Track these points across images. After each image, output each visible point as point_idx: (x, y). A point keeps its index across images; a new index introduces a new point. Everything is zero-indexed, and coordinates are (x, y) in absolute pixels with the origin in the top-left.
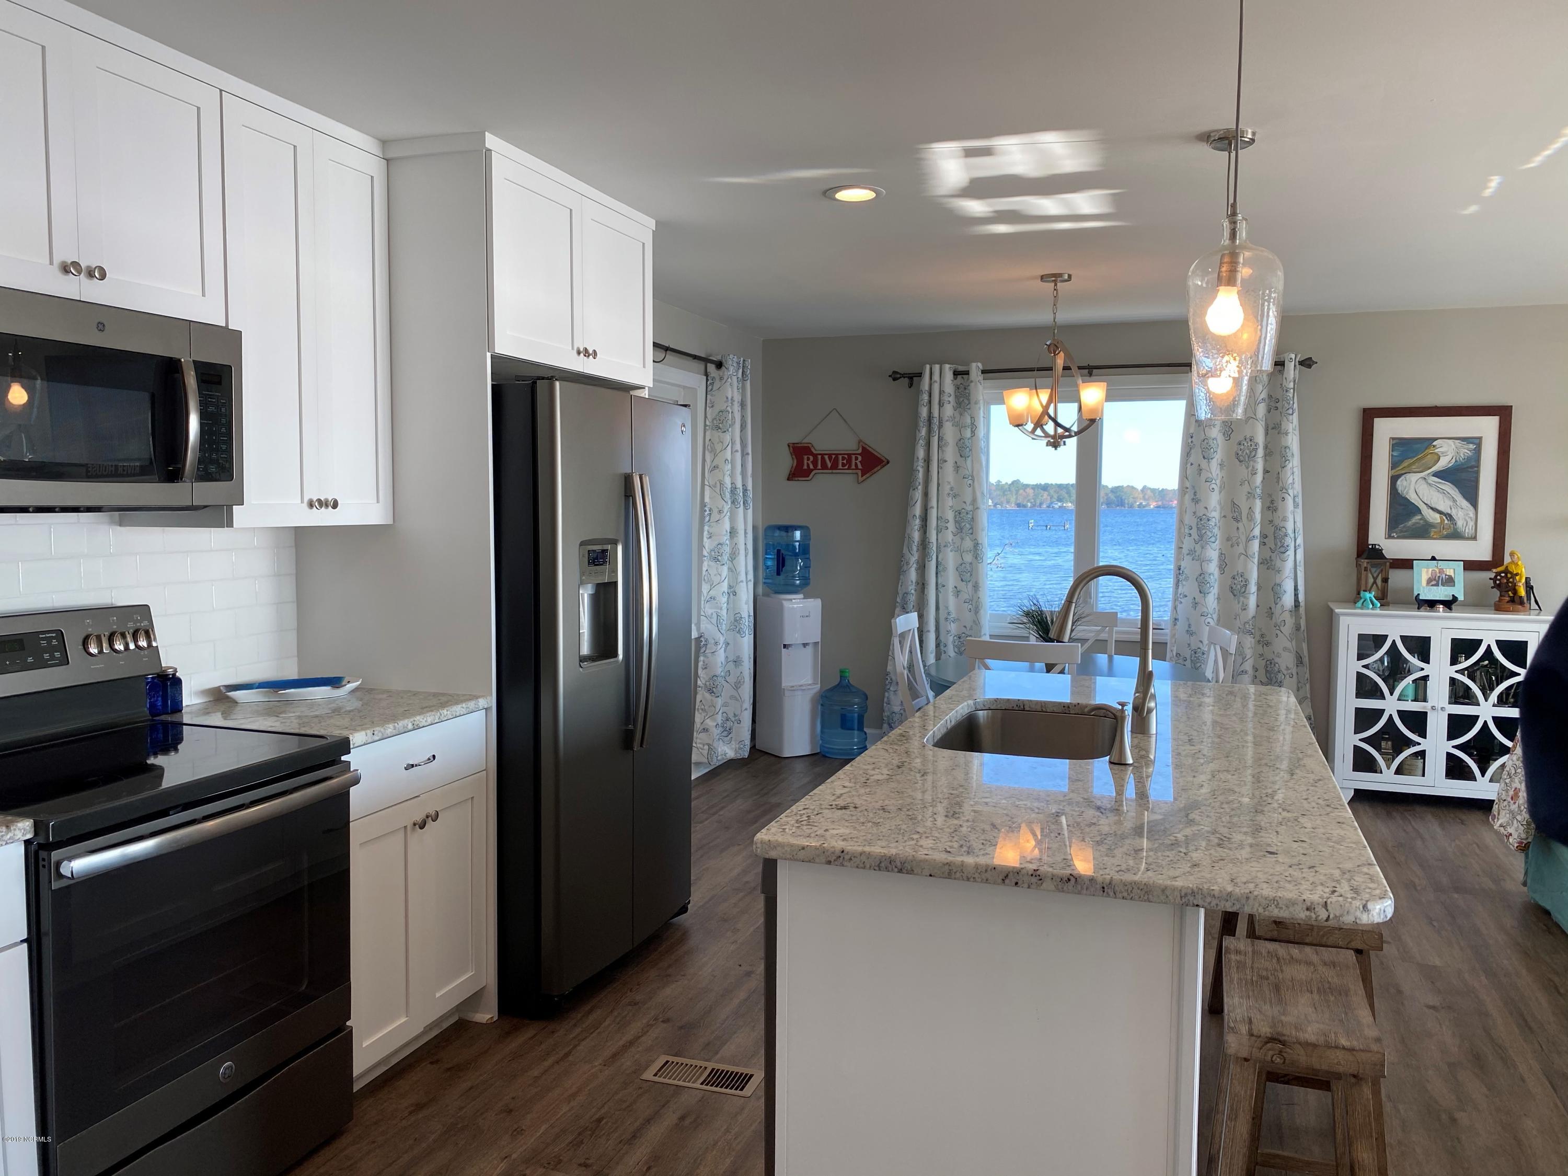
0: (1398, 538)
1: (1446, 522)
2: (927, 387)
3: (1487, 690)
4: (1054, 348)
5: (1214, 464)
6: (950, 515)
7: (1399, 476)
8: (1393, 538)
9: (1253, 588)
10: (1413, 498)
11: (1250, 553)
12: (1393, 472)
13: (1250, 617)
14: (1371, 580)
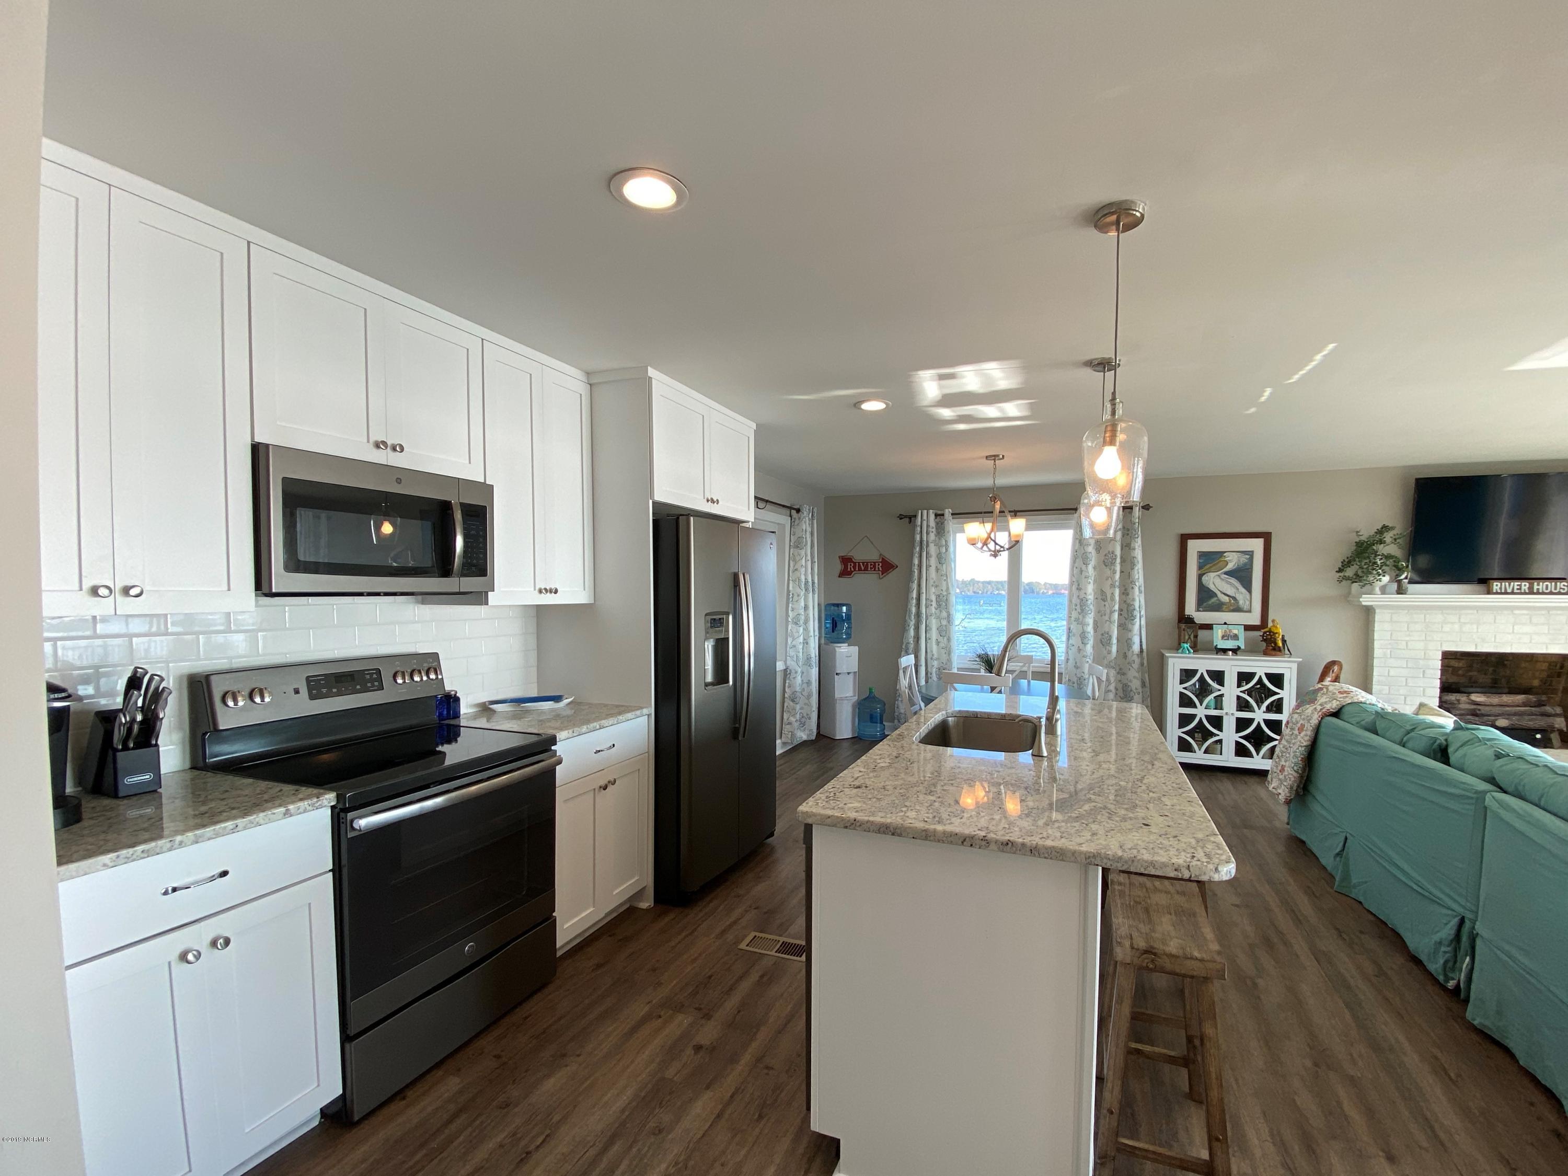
0: (1203, 611)
1: (1232, 601)
2: (919, 524)
3: (1259, 702)
4: (994, 499)
5: (1090, 568)
6: (933, 598)
7: (1204, 574)
8: (1200, 611)
9: (1114, 641)
10: (1212, 587)
11: (1112, 619)
12: (1200, 572)
13: (1113, 658)
14: (1187, 637)
